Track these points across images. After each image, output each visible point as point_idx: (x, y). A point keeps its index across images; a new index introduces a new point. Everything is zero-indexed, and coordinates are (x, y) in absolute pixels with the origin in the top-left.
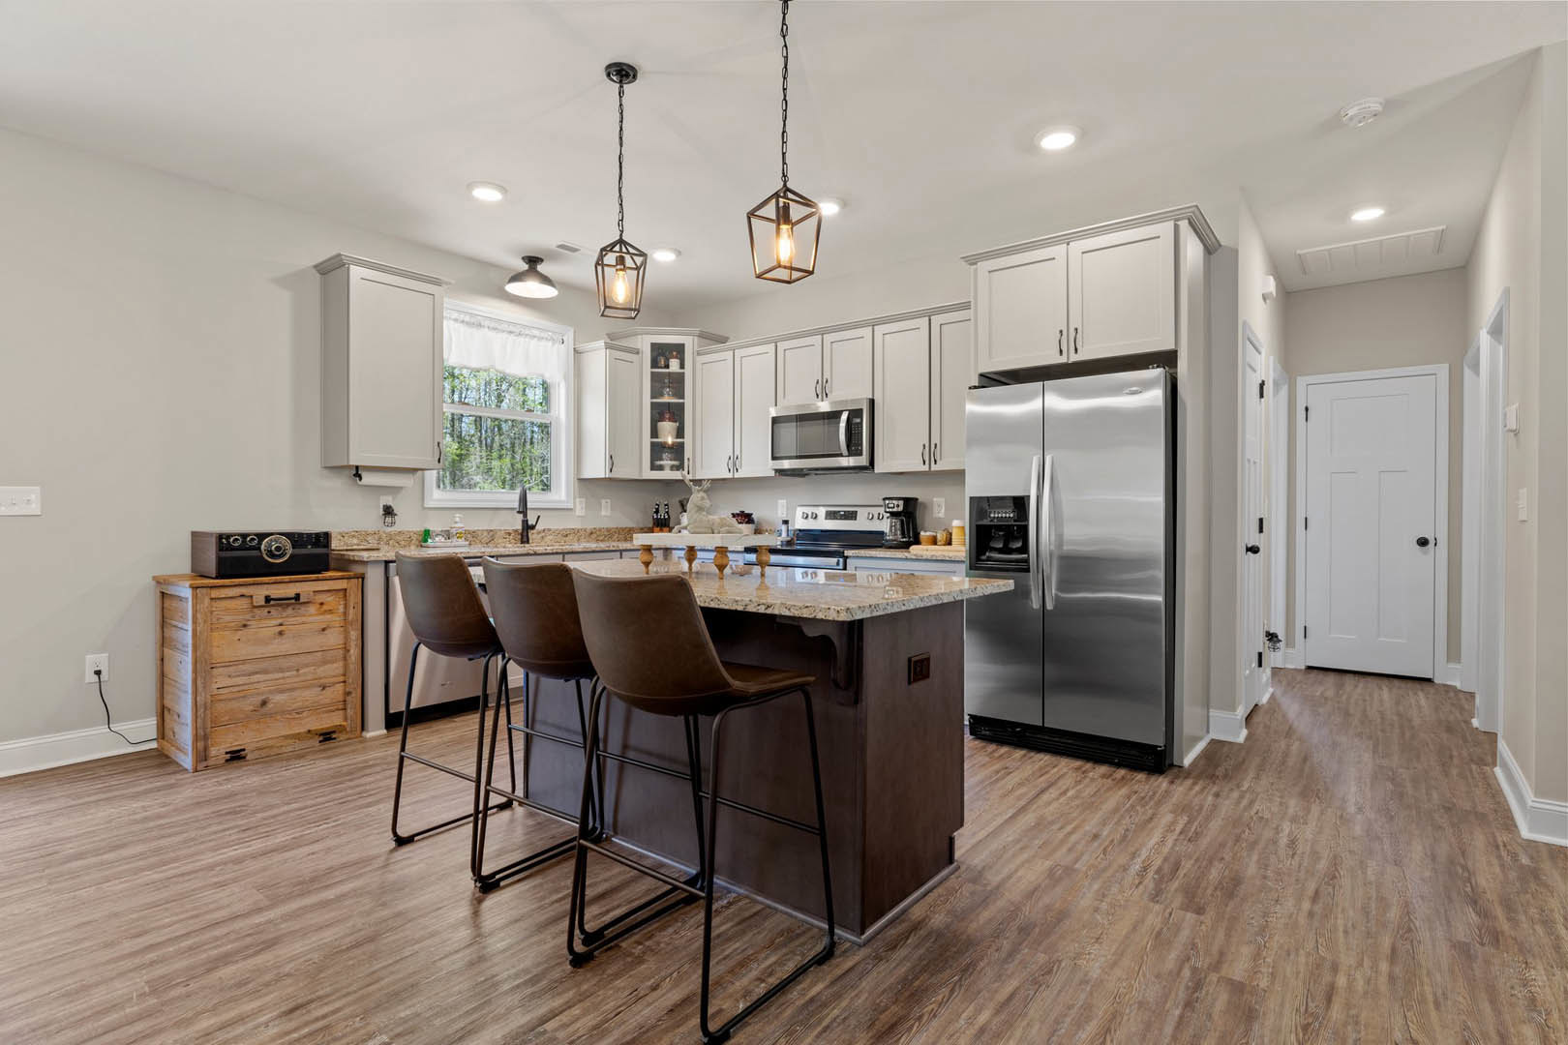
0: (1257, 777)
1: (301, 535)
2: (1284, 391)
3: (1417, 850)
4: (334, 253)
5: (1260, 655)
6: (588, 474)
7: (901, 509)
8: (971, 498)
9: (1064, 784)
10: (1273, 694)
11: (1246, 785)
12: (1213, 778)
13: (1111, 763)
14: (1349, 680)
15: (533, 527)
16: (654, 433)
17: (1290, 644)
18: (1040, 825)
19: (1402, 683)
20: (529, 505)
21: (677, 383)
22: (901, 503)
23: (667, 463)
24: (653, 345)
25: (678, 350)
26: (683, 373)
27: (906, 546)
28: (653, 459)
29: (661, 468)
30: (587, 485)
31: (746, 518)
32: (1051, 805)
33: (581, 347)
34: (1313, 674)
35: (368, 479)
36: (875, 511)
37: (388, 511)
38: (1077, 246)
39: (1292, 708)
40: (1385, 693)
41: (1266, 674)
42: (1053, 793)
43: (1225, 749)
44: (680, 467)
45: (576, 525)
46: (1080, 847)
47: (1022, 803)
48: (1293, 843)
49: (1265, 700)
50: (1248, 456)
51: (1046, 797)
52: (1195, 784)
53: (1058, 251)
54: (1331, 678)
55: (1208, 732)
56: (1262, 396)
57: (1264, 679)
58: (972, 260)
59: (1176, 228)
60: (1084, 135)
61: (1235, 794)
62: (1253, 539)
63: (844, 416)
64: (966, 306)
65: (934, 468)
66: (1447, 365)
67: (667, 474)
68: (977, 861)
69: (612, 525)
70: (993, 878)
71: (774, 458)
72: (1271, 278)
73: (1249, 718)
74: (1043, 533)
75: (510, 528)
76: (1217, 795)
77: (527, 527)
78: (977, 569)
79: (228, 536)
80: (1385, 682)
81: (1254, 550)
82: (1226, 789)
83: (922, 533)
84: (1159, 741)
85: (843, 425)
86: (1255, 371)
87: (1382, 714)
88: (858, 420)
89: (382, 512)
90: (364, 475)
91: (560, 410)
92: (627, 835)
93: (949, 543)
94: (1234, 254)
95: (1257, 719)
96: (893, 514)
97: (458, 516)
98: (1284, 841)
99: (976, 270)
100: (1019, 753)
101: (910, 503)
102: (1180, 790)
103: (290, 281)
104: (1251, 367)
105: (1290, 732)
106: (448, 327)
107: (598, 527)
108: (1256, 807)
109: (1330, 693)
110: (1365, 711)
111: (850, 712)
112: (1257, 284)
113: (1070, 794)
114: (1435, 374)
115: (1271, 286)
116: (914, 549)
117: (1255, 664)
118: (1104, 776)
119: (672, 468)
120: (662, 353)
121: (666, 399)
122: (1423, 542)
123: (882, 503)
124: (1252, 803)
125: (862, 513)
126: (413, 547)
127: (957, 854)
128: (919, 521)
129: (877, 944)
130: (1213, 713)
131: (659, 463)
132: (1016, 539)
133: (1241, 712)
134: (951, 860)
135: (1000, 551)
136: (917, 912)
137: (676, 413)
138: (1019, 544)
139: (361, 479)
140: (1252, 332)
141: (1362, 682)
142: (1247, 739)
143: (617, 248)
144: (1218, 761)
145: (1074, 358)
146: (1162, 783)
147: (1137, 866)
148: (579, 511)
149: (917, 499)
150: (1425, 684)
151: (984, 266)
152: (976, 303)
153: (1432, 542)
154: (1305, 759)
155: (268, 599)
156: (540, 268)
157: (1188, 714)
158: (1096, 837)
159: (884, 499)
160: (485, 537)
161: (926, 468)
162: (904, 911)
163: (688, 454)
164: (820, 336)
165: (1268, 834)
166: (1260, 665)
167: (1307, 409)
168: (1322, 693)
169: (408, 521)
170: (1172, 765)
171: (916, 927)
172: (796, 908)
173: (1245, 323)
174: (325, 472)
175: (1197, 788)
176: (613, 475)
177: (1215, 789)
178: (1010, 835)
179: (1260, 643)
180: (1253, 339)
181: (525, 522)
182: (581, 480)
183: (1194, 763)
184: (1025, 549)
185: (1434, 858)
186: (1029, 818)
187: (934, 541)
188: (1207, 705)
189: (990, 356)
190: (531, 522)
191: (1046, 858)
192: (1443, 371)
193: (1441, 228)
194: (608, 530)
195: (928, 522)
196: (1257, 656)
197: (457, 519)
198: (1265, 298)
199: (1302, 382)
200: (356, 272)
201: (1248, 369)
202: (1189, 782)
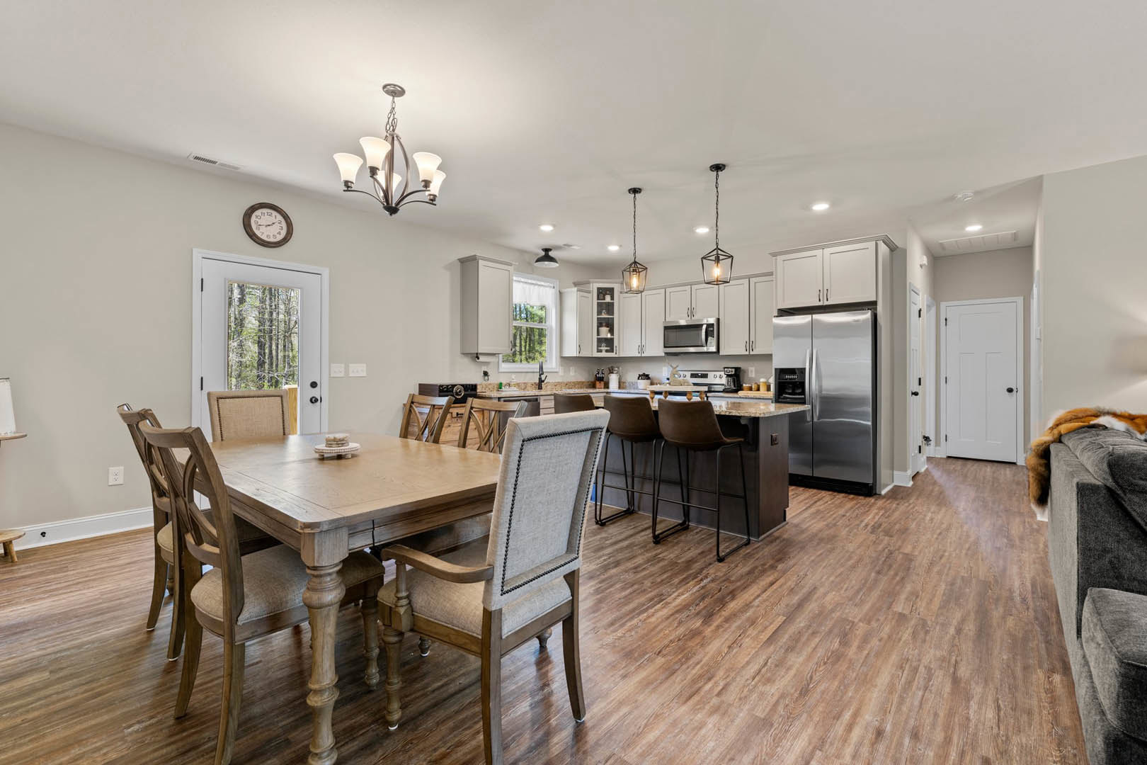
0: (917, 499)
1: (466, 385)
2: (933, 310)
3: (987, 523)
4: (473, 254)
5: (920, 447)
6: (566, 354)
7: (733, 373)
8: (776, 369)
9: (825, 500)
10: (927, 469)
11: (911, 501)
12: (895, 499)
13: (846, 492)
14: (970, 463)
15: (543, 381)
16: (598, 334)
17: (938, 444)
18: (818, 512)
19: (999, 465)
20: (544, 371)
21: (609, 308)
22: (733, 370)
23: (604, 348)
24: (599, 289)
25: (611, 291)
26: (613, 303)
27: (736, 391)
28: (598, 346)
29: (601, 351)
30: (566, 360)
31: (646, 377)
32: (820, 506)
33: (563, 290)
34: (950, 460)
35: (482, 359)
36: (718, 374)
37: (486, 374)
38: (828, 251)
39: (937, 474)
40: (989, 469)
41: (923, 458)
42: (821, 502)
43: (902, 489)
44: (612, 351)
45: (559, 380)
46: (837, 519)
47: (808, 505)
48: (932, 519)
49: (923, 470)
50: (912, 347)
51: (818, 503)
52: (887, 500)
53: (818, 252)
54: (960, 462)
55: (893, 482)
56: (920, 316)
57: (923, 460)
58: (774, 255)
59: (877, 244)
60: (833, 204)
61: (907, 504)
62: (916, 388)
63: (704, 327)
64: (771, 274)
65: (752, 353)
66: (1022, 298)
67: (604, 354)
68: (796, 521)
69: (574, 380)
70: (804, 526)
71: (665, 347)
72: (925, 257)
73: (914, 477)
74: (812, 385)
75: (533, 382)
76: (898, 504)
77: (541, 381)
78: (779, 402)
79: (442, 386)
80: (991, 464)
81: (916, 394)
82: (903, 503)
83: (744, 385)
84: (870, 481)
85: (704, 331)
86: (916, 304)
87: (984, 478)
88: (712, 329)
89: (482, 374)
90: (480, 356)
91: (552, 321)
92: (644, 510)
93: (758, 390)
94: (904, 252)
95: (918, 478)
96: (728, 376)
97: (513, 376)
98: (928, 518)
99: (776, 259)
100: (801, 489)
101: (737, 369)
102: (880, 503)
103: (449, 267)
104: (914, 303)
105: (935, 483)
106: (515, 285)
107: (569, 381)
108: (916, 508)
109: (959, 468)
110: (976, 475)
111: (753, 454)
112: (917, 262)
113: (829, 502)
114: (1016, 302)
115: (925, 260)
116: (741, 393)
117: (917, 451)
118: (843, 497)
119: (607, 351)
120: (602, 292)
121: (604, 316)
122: (1010, 390)
123: (722, 369)
124: (914, 507)
125: (711, 375)
126: (495, 391)
127: (787, 519)
128: (741, 380)
129: (765, 541)
130: (895, 472)
131: (600, 348)
132: (798, 388)
133: (910, 473)
134: (785, 520)
135: (790, 394)
136: (776, 534)
137: (610, 325)
138: (800, 391)
139: (478, 359)
140: (915, 287)
141: (976, 465)
142: (913, 485)
143: (633, 266)
144: (897, 493)
145: (826, 303)
146: (872, 500)
147: (863, 524)
148: (561, 373)
149: (740, 368)
150: (1011, 465)
151: (780, 258)
152: (776, 273)
153: (1015, 390)
154: (941, 493)
155: (457, 414)
156: (551, 254)
157: (883, 472)
158: (844, 516)
159: (725, 368)
160: (523, 386)
161: (747, 353)
162: (772, 533)
163: (616, 343)
164: (689, 286)
165: (921, 516)
166: (920, 452)
167: (946, 320)
168: (954, 468)
169: (494, 379)
170: (876, 494)
171: (777, 538)
172: (730, 531)
173: (910, 283)
174: (463, 356)
175: (889, 502)
176: (581, 355)
177: (897, 502)
178: (806, 515)
179: (920, 441)
180: (914, 290)
181: (540, 379)
182: (563, 358)
183: (885, 494)
184: (803, 393)
185: (994, 525)
186: (813, 510)
187: (751, 389)
188: (892, 469)
189: (784, 301)
190: (543, 379)
191: (824, 521)
192: (1020, 300)
193: (1014, 231)
194: (574, 383)
195: (746, 379)
196: (918, 448)
197: (513, 378)
198: (921, 266)
199: (943, 305)
200: (481, 263)
201: (912, 304)
202: (884, 500)
